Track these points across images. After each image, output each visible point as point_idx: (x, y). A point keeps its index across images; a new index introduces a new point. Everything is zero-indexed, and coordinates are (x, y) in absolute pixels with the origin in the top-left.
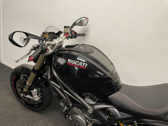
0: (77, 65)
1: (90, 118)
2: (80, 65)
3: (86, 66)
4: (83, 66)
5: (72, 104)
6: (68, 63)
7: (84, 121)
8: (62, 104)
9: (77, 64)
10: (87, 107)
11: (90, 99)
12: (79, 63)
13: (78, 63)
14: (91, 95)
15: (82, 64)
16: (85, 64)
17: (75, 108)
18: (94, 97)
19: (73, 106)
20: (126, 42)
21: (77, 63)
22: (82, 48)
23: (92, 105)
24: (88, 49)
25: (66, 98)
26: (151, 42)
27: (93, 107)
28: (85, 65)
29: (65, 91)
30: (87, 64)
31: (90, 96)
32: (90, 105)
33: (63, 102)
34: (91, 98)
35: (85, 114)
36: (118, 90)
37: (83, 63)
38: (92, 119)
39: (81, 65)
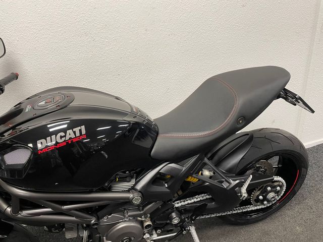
0: (65, 141)
1: (140, 210)
2: (70, 136)
3: (84, 132)
4: (78, 134)
5: (94, 218)
6: (41, 150)
7: (132, 224)
8: (69, 235)
9: (63, 139)
10: (128, 198)
11: (121, 183)
12: (66, 133)
13: (65, 136)
14: (117, 175)
15: (74, 132)
16: (79, 128)
17: (105, 219)
18: (125, 173)
19: (98, 219)
20: (107, 49)
21: (61, 137)
22: (43, 103)
23: (133, 188)
24: (59, 99)
25: (77, 217)
26: (146, 30)
27: (136, 190)
28: (80, 131)
29: (65, 207)
30: (83, 127)
31: (118, 178)
32: (128, 191)
33: (71, 229)
34: (123, 180)
35: (127, 212)
36: (158, 134)
37: (74, 130)
38: (143, 209)
39: (73, 136)
